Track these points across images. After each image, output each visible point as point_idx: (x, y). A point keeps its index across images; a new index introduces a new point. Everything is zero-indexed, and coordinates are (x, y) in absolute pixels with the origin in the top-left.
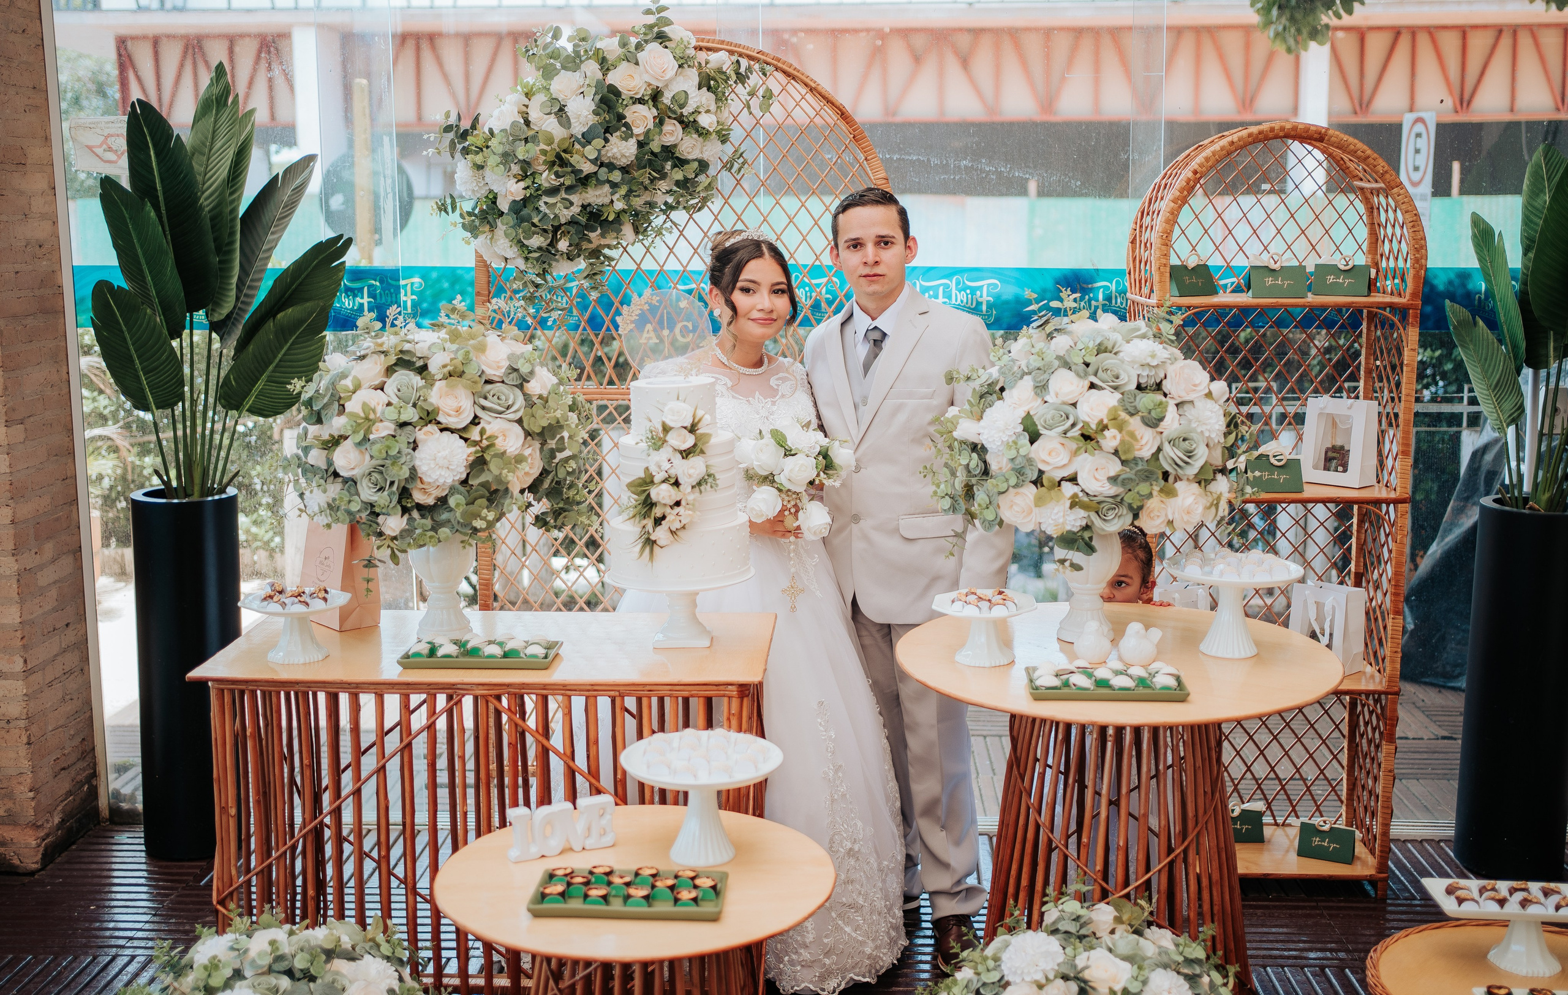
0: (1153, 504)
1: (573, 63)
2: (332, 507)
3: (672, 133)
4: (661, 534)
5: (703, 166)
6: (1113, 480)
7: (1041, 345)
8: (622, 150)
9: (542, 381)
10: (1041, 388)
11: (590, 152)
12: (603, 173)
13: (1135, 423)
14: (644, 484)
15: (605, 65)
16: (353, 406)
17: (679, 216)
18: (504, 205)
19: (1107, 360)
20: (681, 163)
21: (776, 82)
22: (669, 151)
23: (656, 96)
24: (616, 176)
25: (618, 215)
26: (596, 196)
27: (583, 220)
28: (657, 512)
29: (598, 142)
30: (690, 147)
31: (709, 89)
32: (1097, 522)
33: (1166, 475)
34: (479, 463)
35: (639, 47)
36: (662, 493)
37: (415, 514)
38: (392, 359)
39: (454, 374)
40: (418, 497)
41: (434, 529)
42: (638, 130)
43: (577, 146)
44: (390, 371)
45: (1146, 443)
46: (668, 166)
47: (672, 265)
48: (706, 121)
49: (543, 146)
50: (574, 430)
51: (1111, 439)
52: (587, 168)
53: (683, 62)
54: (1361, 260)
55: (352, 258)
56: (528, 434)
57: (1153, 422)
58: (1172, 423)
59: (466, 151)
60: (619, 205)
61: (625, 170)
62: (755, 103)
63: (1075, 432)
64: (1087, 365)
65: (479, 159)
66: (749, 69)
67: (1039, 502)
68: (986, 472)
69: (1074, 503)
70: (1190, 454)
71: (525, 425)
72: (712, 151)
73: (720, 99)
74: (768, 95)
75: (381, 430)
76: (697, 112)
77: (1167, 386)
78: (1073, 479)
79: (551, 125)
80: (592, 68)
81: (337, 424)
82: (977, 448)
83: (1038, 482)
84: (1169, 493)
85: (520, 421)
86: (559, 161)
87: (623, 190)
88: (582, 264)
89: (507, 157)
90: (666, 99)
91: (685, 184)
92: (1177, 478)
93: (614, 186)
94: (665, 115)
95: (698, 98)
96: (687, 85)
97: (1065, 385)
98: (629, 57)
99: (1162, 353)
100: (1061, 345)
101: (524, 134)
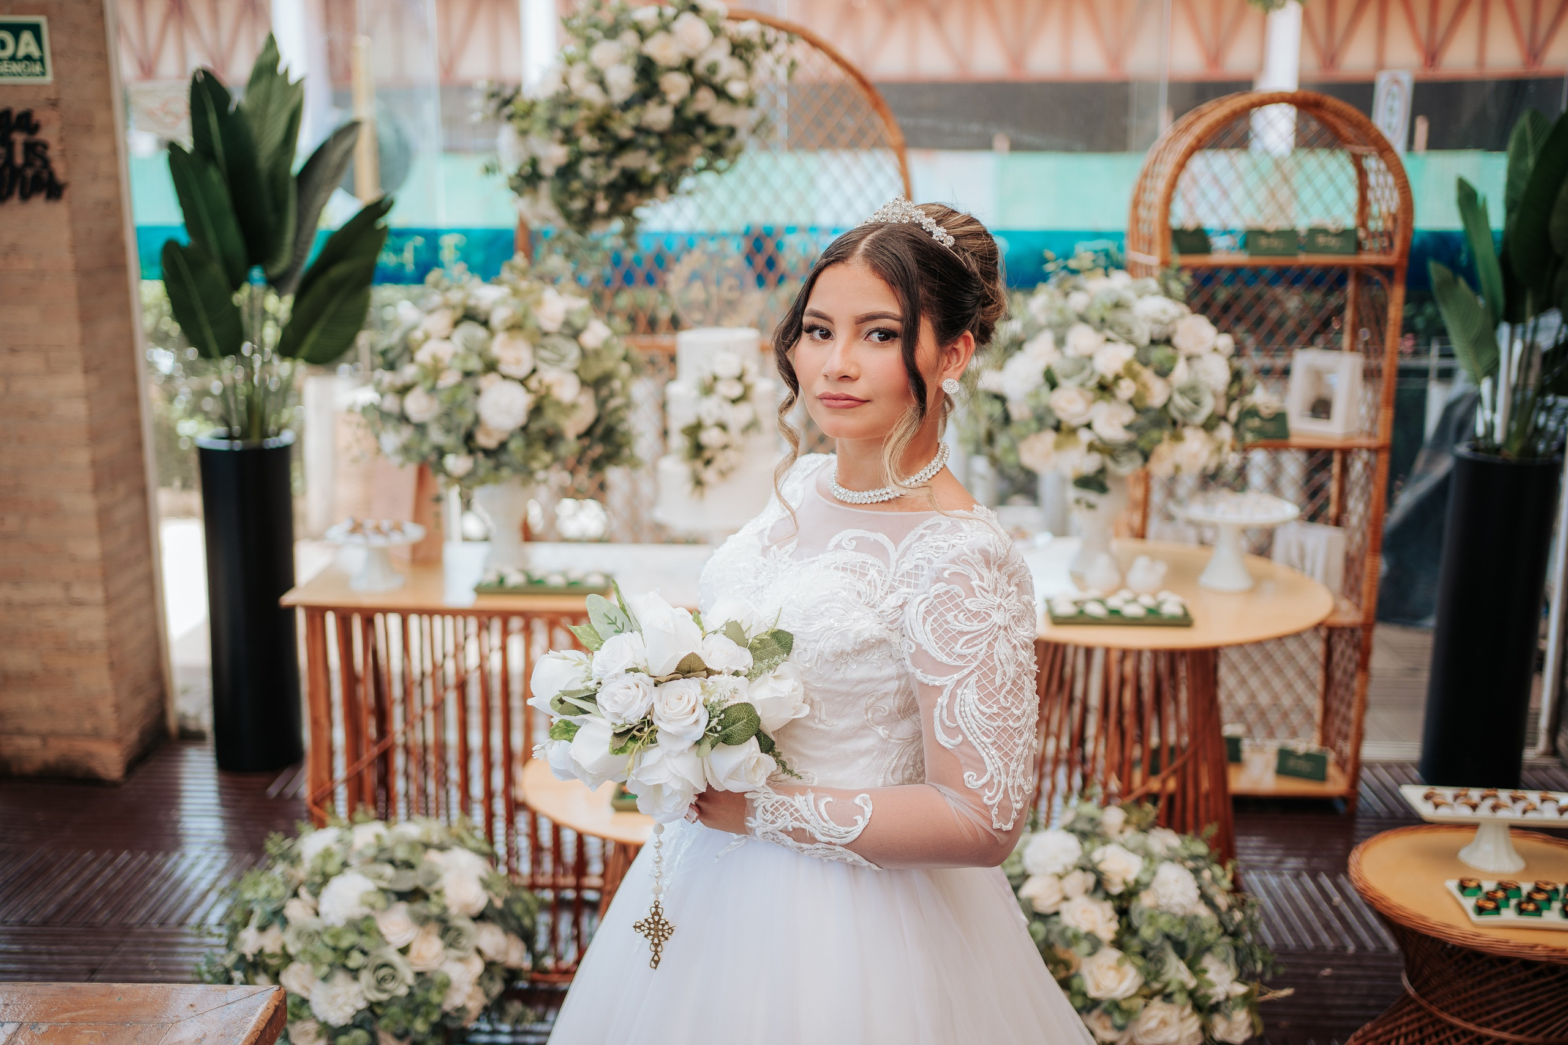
0: (1165, 447)
1: (612, 32)
2: (406, 450)
4: (709, 475)
5: (732, 131)
6: (1128, 427)
7: (1060, 302)
8: (659, 116)
9: (596, 334)
10: (1060, 342)
11: (631, 118)
12: (641, 139)
13: (1147, 375)
14: (694, 430)
15: (643, 35)
16: (423, 355)
17: (708, 178)
18: (546, 168)
19: (1122, 316)
20: (711, 128)
21: (800, 51)
22: (702, 119)
23: (688, 66)
24: (653, 142)
25: (656, 179)
26: (632, 160)
27: (622, 182)
28: (707, 454)
29: (637, 109)
30: (721, 114)
31: (741, 58)
32: (1111, 465)
33: (1174, 423)
34: (539, 409)
35: (675, 18)
36: (711, 437)
37: (480, 455)
38: (459, 313)
39: (515, 327)
40: (484, 440)
41: (497, 467)
42: (674, 97)
43: (617, 113)
44: (456, 324)
45: (1157, 394)
46: (700, 131)
47: (701, 225)
48: (736, 89)
49: (583, 113)
51: (1126, 389)
52: (625, 133)
53: (716, 31)
56: (584, 383)
57: (1163, 373)
58: (1181, 373)
59: (510, 118)
60: (654, 168)
61: (661, 135)
62: (782, 72)
63: (1093, 383)
64: (1103, 320)
65: (525, 124)
66: (776, 40)
67: (1058, 446)
68: (1007, 419)
69: (1091, 447)
70: (1197, 403)
71: (582, 373)
72: (741, 118)
73: (749, 67)
74: (793, 65)
75: (450, 379)
76: (726, 81)
77: (1177, 340)
78: (1089, 426)
79: (591, 93)
80: (630, 38)
81: (409, 372)
82: (1000, 398)
83: (1057, 428)
84: (1177, 438)
85: (576, 372)
86: (600, 126)
87: (659, 155)
89: (551, 123)
90: (700, 68)
91: (717, 151)
92: (1185, 425)
93: (651, 151)
94: (697, 83)
95: (729, 67)
96: (719, 54)
97: (1082, 339)
98: (665, 27)
99: (1173, 309)
100: (1078, 301)
101: (566, 101)
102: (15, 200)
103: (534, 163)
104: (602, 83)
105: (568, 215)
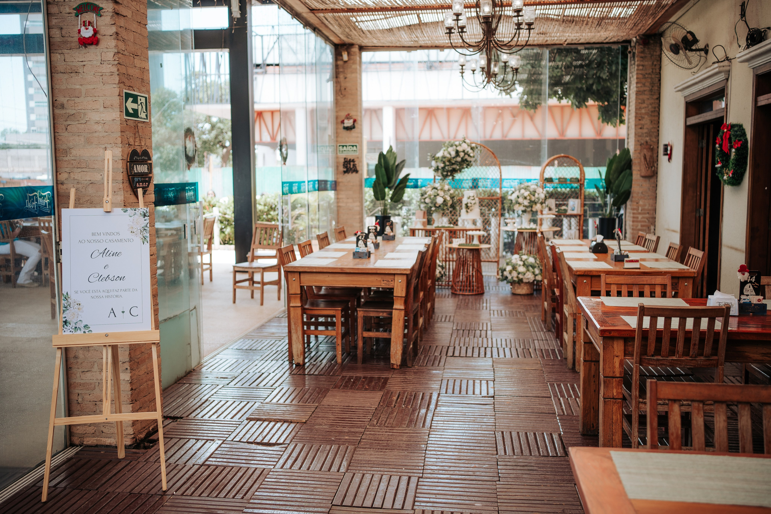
0: (534, 206)
1: (452, 146)
3: (466, 157)
4: (468, 210)
5: (471, 162)
6: (529, 203)
8: (459, 159)
9: (452, 192)
11: (454, 160)
12: (456, 163)
14: (466, 205)
15: (456, 146)
16: (428, 193)
17: (466, 169)
18: (440, 168)
19: (528, 188)
21: (482, 149)
22: (466, 160)
23: (464, 151)
25: (458, 170)
26: (454, 166)
27: (452, 170)
28: (468, 207)
29: (455, 158)
30: (469, 159)
31: (472, 150)
32: (527, 209)
34: (445, 201)
35: (462, 143)
37: (437, 208)
39: (441, 190)
40: (437, 205)
41: (439, 210)
42: (461, 156)
43: (452, 159)
44: (432, 189)
45: (533, 198)
46: (465, 162)
47: (465, 178)
48: (471, 155)
49: (447, 159)
50: (456, 199)
51: (528, 198)
52: (453, 162)
53: (468, 146)
54: (579, 177)
55: (410, 177)
56: (450, 198)
57: (534, 195)
58: (536, 195)
59: (434, 159)
60: (458, 167)
61: (459, 162)
62: (479, 152)
63: (524, 197)
64: (526, 188)
65: (436, 161)
66: (478, 146)
67: (519, 206)
68: (512, 203)
69: (523, 206)
72: (472, 159)
73: (474, 151)
75: (432, 197)
77: (536, 191)
78: (523, 203)
79: (448, 156)
80: (454, 147)
81: (426, 196)
82: (511, 200)
85: (449, 196)
86: (449, 161)
88: (451, 178)
89: (441, 161)
90: (466, 151)
91: (468, 165)
92: (537, 203)
93: (458, 165)
94: (465, 154)
95: (470, 151)
96: (468, 149)
97: (523, 191)
98: (460, 145)
99: (536, 187)
100: (522, 186)
101: (444, 157)
102: (350, 174)
103: (438, 167)
104: (450, 154)
105: (443, 175)
